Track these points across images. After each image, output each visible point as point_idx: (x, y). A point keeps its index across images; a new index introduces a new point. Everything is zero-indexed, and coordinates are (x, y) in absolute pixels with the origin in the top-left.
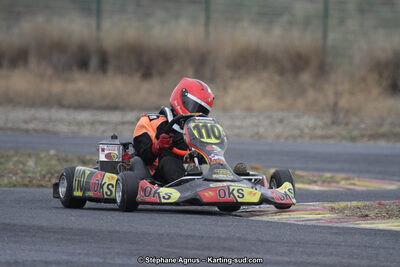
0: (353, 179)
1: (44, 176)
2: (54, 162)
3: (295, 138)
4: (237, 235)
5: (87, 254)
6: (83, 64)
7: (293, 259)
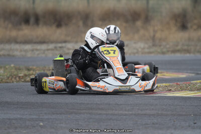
0: (164, 73)
1: (9, 78)
2: (13, 70)
3: (134, 54)
4: (106, 102)
5: (30, 114)
6: (27, 21)
7: (134, 113)
